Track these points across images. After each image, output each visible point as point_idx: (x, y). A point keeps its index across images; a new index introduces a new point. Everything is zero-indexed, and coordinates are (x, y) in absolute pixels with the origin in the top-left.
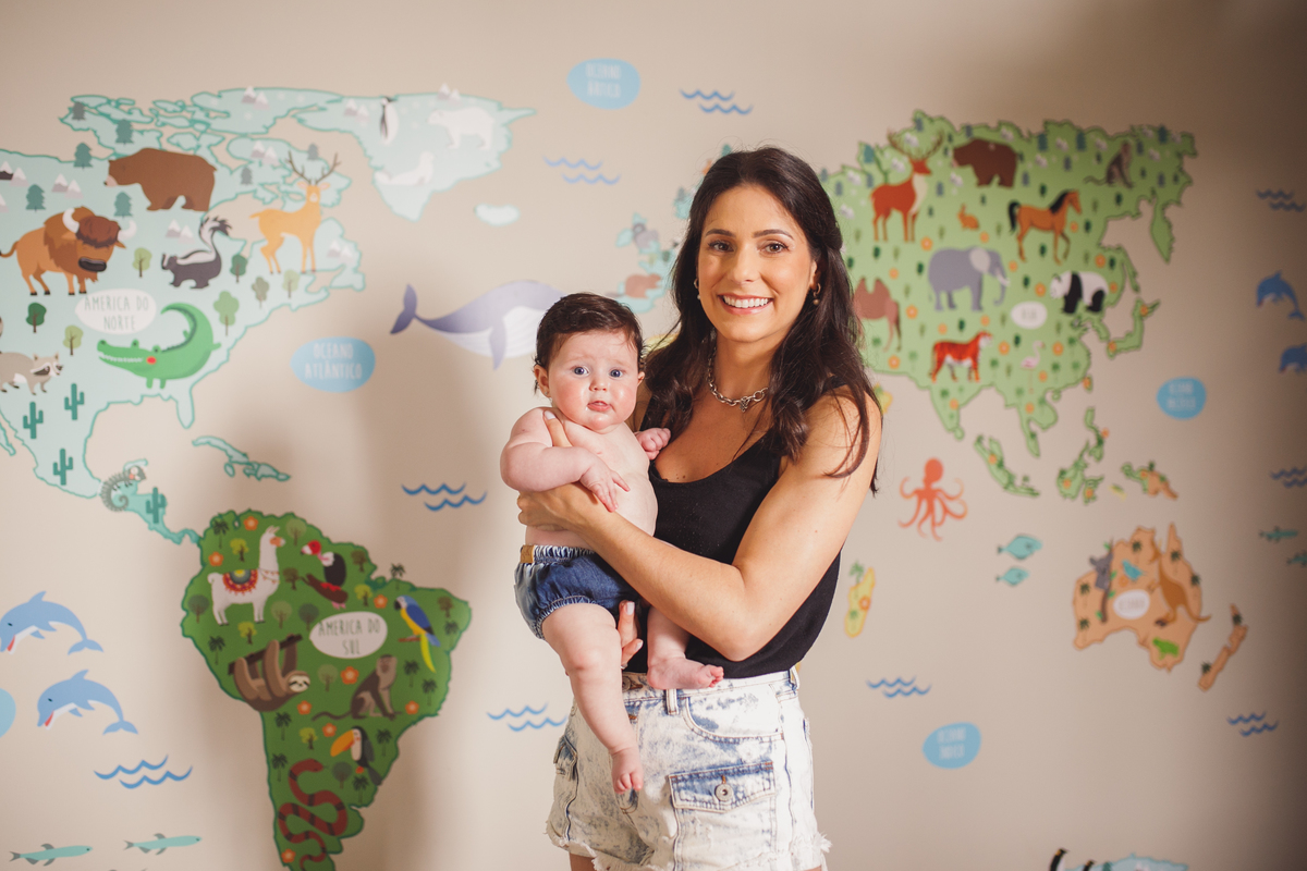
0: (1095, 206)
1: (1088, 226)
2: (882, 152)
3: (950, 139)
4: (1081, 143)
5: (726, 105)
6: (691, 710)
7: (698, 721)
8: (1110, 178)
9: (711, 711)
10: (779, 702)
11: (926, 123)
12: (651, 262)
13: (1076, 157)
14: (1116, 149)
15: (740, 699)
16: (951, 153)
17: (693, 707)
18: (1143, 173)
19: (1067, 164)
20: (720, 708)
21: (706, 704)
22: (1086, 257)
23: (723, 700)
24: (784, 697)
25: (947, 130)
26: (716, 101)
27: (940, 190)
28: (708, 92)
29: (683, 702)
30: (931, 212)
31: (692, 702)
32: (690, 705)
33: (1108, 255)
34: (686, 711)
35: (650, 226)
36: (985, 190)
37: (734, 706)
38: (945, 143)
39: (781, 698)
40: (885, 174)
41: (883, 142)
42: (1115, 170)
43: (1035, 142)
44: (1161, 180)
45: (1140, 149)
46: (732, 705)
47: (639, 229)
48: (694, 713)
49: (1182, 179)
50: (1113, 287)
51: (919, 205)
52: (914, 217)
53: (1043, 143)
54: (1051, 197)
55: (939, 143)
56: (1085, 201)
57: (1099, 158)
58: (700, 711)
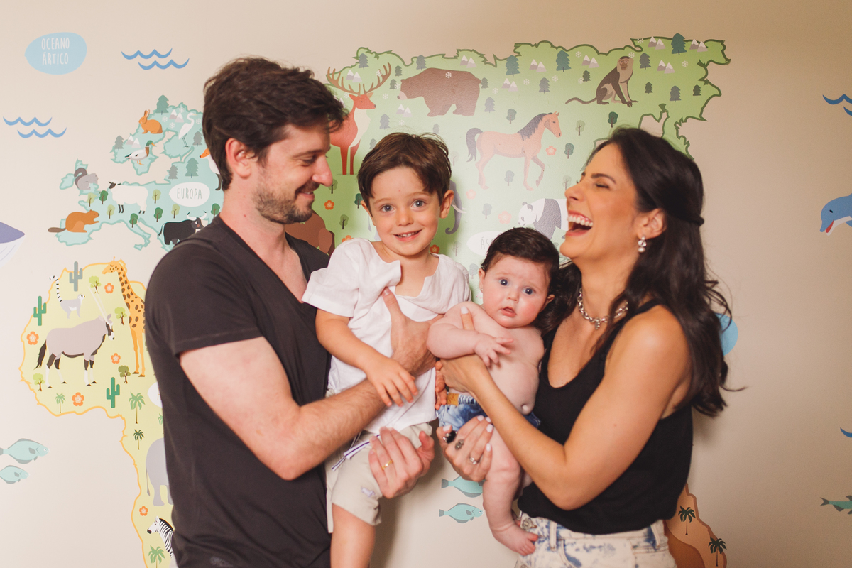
0: (579, 128)
1: (569, 149)
3: (398, 71)
4: (563, 61)
5: (163, 62)
6: (565, 550)
7: (569, 558)
8: (601, 95)
9: (578, 553)
10: (634, 554)
11: (370, 57)
12: (90, 201)
13: (555, 78)
14: (612, 63)
15: (600, 547)
16: (398, 85)
17: (567, 547)
18: (649, 88)
19: (544, 85)
20: (585, 551)
21: (575, 546)
23: (587, 546)
24: (641, 550)
25: (395, 62)
26: (155, 58)
27: (384, 122)
28: (147, 53)
29: (560, 543)
31: (566, 543)
32: (565, 545)
34: (561, 549)
36: (438, 120)
37: (595, 551)
38: (393, 76)
39: (637, 551)
42: (609, 87)
43: (502, 66)
44: (675, 94)
45: (645, 62)
46: (594, 550)
47: (80, 174)
48: (568, 552)
49: (706, 91)
51: (361, 137)
52: (354, 150)
53: (512, 65)
54: (522, 121)
55: (385, 77)
56: (566, 124)
57: (586, 76)
58: (571, 551)
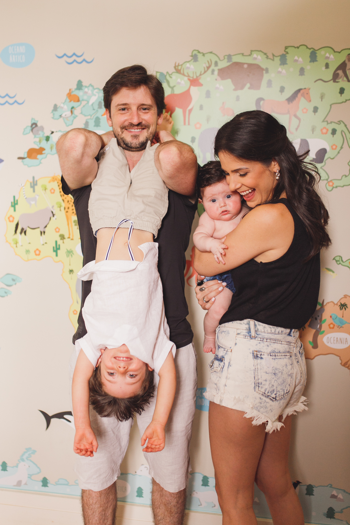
0: (322, 97)
1: (316, 110)
2: (170, 76)
3: (216, 64)
4: (313, 57)
5: (79, 60)
8: (335, 77)
11: (200, 56)
12: (40, 141)
13: (308, 67)
14: (342, 58)
16: (216, 72)
19: (302, 71)
22: (313, 130)
25: (214, 59)
26: (74, 58)
27: (208, 94)
28: (70, 54)
30: (201, 107)
33: (330, 127)
35: (39, 124)
36: (239, 92)
38: (213, 67)
40: (172, 88)
41: (172, 70)
42: (340, 72)
43: (277, 60)
47: (34, 126)
50: (334, 147)
51: (194, 104)
52: (190, 111)
53: (283, 60)
54: (288, 93)
55: (208, 68)
56: (314, 94)
57: (327, 66)
